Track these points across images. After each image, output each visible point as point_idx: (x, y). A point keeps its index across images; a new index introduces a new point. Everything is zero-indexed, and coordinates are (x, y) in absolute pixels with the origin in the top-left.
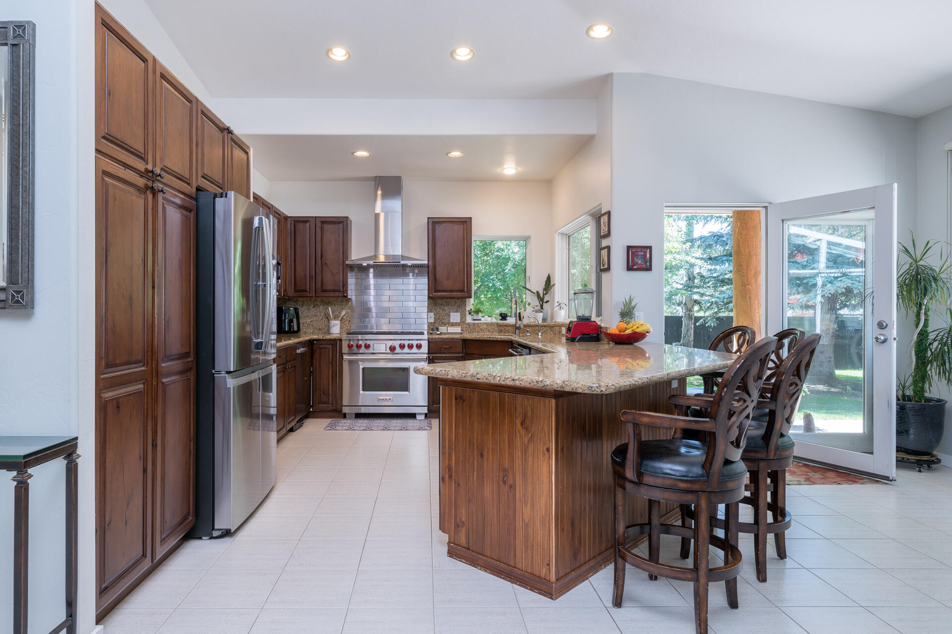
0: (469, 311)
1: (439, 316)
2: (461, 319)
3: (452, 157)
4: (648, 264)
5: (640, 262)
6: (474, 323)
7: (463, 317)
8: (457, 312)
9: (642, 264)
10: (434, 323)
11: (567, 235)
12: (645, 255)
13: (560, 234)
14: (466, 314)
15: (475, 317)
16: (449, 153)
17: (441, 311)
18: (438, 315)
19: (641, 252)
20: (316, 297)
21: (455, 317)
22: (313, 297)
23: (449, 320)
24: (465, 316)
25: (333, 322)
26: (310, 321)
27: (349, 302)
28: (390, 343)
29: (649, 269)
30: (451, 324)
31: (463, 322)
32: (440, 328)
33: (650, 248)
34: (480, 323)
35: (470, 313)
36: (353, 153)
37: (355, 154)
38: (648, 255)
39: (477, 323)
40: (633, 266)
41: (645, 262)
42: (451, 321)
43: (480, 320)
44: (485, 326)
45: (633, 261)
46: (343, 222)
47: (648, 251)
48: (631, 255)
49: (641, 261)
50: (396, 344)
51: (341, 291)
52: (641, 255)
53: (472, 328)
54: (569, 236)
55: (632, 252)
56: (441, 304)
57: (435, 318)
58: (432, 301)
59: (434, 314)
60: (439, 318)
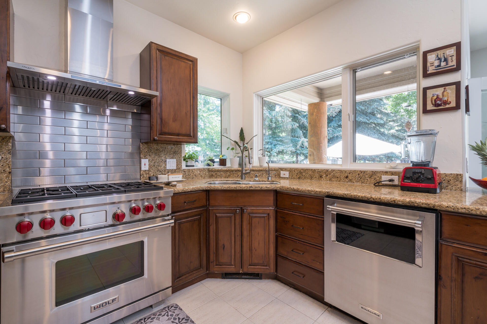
0: (184, 157)
2: (177, 165)
6: (189, 169)
7: (179, 164)
8: (172, 158)
10: (149, 171)
11: (261, 97)
13: (256, 95)
14: (181, 160)
15: (189, 164)
17: (156, 157)
18: (153, 162)
21: (171, 164)
23: (165, 167)
24: (181, 162)
27: (7, 142)
28: (112, 210)
30: (167, 171)
31: (179, 169)
32: (159, 176)
34: (194, 169)
35: (184, 160)
39: (192, 170)
42: (167, 168)
43: (193, 166)
44: (198, 172)
50: (124, 209)
53: (187, 174)
54: (262, 98)
56: (157, 150)
57: (149, 165)
58: (146, 146)
59: (149, 161)
60: (154, 166)
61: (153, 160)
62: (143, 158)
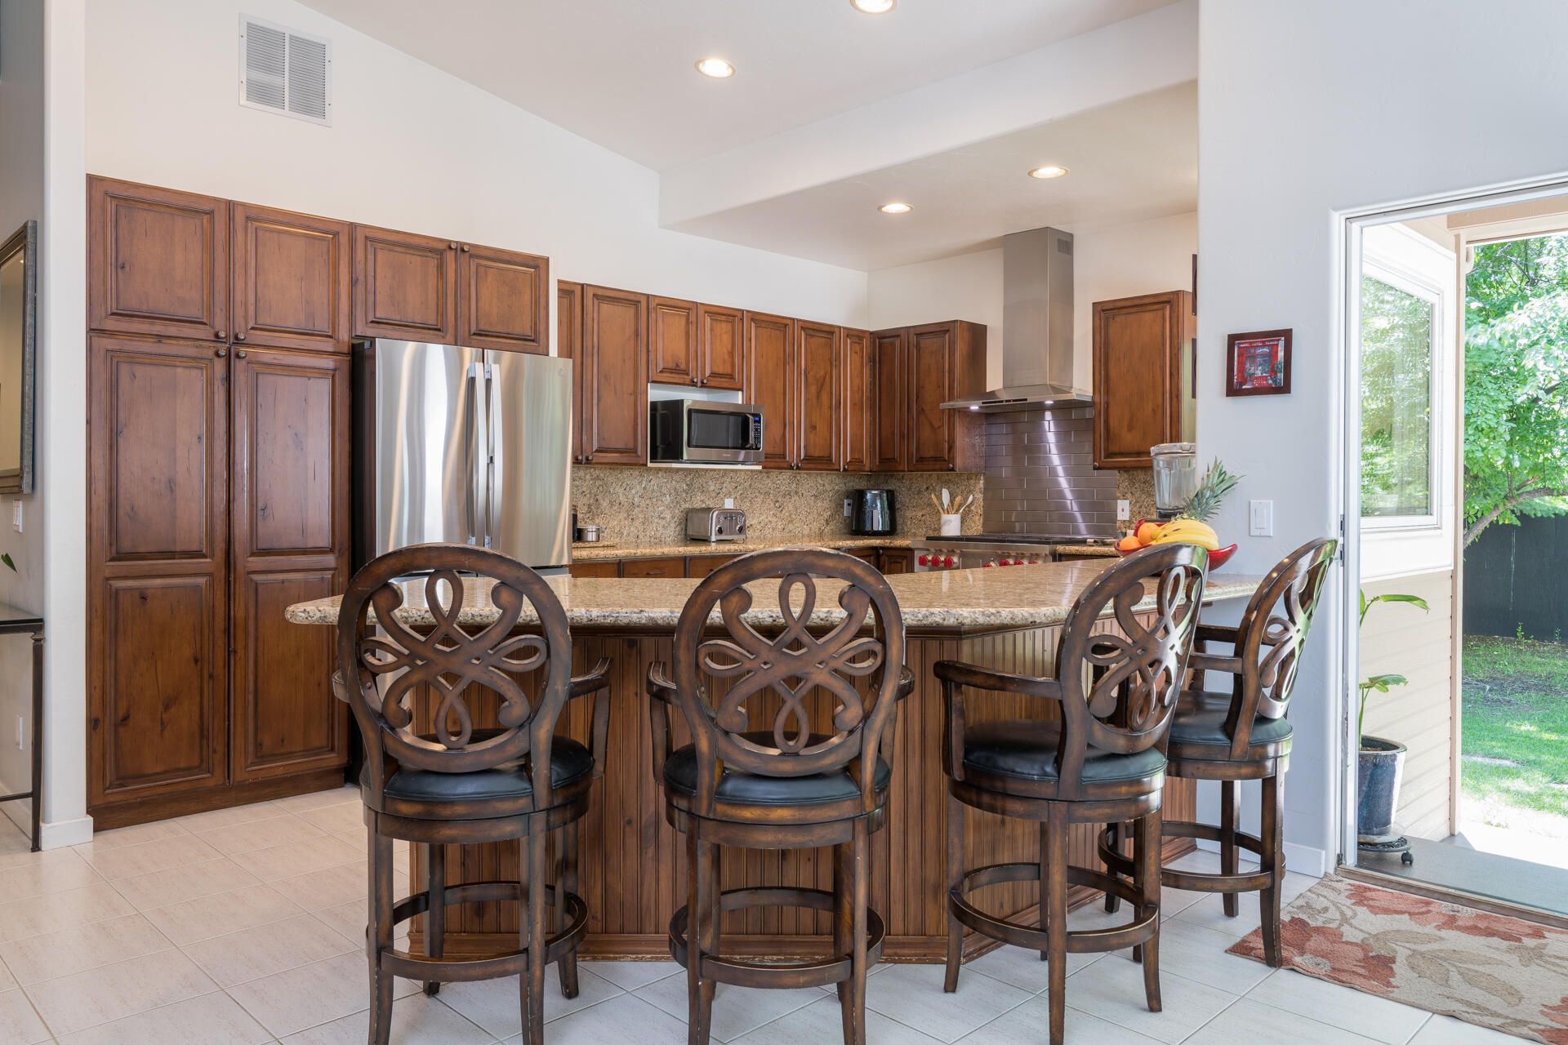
1: (1141, 507)
3: (1045, 180)
4: (1281, 376)
5: (1259, 373)
9: (1265, 378)
10: (1130, 522)
12: (1273, 355)
16: (1035, 170)
17: (1144, 496)
18: (1138, 505)
19: (1264, 346)
20: (908, 471)
22: (904, 471)
25: (945, 517)
26: (921, 514)
27: (979, 480)
29: (1284, 389)
33: (1287, 334)
36: (880, 208)
37: (884, 209)
38: (1281, 354)
40: (1242, 384)
41: (1273, 372)
45: (1242, 370)
46: (948, 330)
47: (1282, 344)
48: (1238, 356)
49: (1263, 371)
51: (946, 461)
52: (1263, 355)
55: (1239, 348)
56: (1144, 483)
57: (1131, 511)
58: (1126, 476)
59: (1130, 503)
60: (1139, 512)
61: (1137, 502)
62: (1122, 497)
